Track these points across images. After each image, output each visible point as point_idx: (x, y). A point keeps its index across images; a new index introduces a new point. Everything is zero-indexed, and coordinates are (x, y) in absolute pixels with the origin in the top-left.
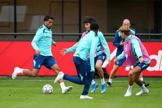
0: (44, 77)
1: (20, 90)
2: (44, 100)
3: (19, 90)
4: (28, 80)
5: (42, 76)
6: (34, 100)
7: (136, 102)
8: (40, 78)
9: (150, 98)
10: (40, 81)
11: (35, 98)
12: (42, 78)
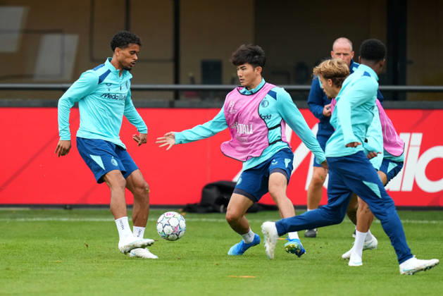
0: (75, 210)
1: (6, 245)
2: (76, 274)
3: (4, 246)
4: (29, 218)
5: (68, 207)
6: (47, 275)
7: (337, 281)
8: (62, 210)
9: (374, 268)
10: (64, 219)
11: (50, 270)
12: (67, 211)
